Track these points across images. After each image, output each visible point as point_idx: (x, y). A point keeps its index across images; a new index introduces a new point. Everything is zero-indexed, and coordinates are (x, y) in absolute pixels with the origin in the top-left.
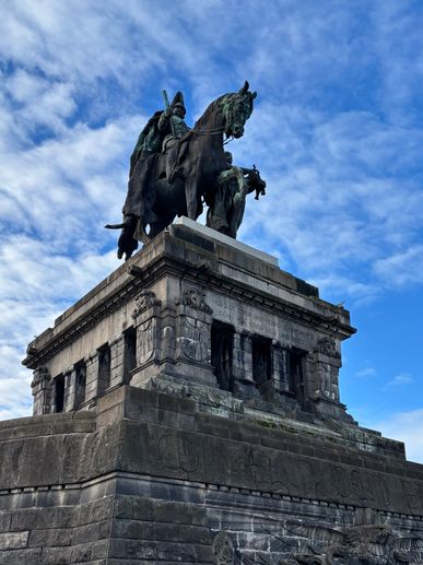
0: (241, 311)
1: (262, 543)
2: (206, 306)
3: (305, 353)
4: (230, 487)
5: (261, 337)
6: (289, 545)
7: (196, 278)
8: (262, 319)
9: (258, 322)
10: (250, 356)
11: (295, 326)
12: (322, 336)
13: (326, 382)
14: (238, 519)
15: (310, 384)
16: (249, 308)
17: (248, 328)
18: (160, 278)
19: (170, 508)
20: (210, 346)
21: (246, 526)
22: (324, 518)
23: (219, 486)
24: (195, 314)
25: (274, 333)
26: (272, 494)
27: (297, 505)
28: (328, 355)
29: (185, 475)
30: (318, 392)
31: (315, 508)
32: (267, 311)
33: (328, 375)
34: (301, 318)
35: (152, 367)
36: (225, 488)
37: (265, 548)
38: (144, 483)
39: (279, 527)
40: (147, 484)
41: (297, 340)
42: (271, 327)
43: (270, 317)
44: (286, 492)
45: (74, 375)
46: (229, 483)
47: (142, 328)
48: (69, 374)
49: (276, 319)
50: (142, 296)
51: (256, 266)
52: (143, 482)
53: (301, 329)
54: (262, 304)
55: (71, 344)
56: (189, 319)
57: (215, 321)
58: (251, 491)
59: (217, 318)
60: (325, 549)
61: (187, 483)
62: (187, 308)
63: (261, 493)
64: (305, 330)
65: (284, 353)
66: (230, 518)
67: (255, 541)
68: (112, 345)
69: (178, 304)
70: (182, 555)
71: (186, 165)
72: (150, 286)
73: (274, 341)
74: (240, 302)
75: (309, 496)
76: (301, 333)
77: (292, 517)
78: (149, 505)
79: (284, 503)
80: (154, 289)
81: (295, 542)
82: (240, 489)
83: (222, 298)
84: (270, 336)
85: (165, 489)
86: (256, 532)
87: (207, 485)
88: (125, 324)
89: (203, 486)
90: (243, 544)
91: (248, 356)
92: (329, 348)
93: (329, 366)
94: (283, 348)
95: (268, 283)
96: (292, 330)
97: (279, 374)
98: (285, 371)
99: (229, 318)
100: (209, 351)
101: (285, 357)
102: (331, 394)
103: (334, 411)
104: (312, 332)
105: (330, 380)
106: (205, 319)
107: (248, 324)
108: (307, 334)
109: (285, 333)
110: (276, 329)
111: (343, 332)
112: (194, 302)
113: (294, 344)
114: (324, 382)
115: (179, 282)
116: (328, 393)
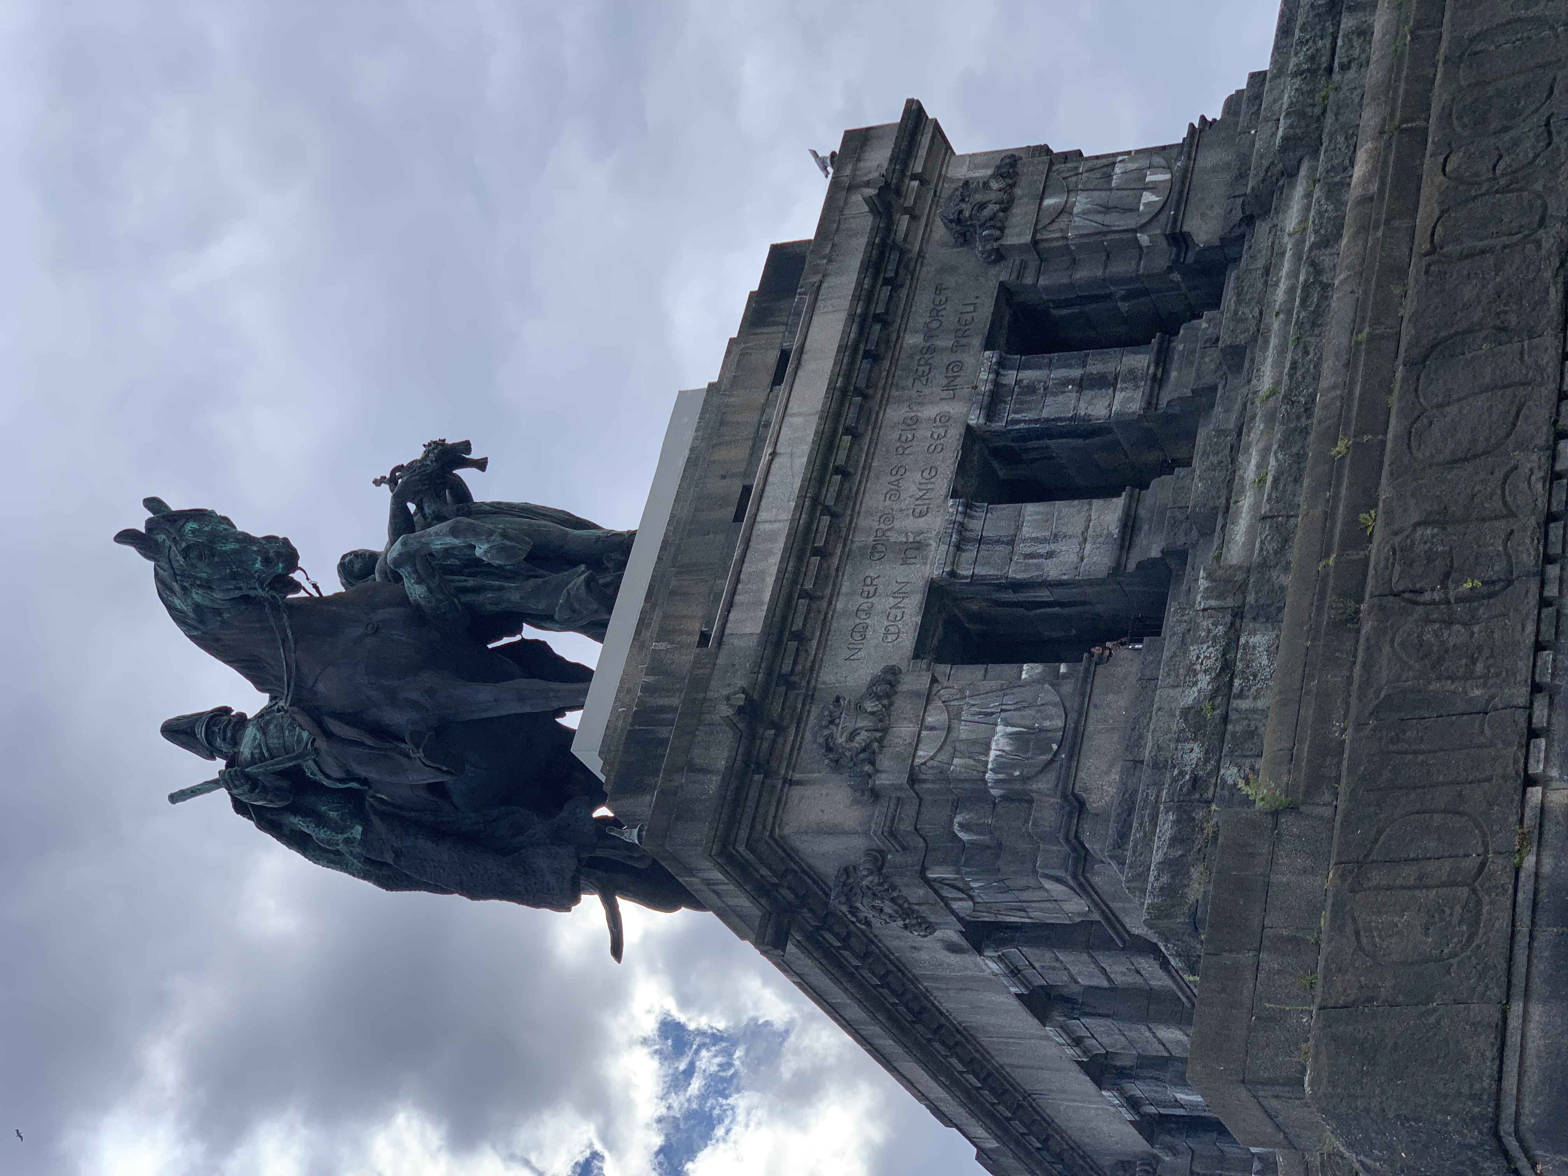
0: (878, 550)
2: (871, 693)
3: (1005, 292)
4: (1536, 688)
5: (962, 468)
7: (780, 729)
8: (899, 471)
9: (911, 485)
10: (1031, 511)
11: (913, 339)
12: (940, 231)
13: (1107, 209)
15: (1119, 268)
16: (863, 522)
17: (937, 521)
18: (789, 853)
20: (1008, 669)
23: (1533, 733)
24: (903, 731)
25: (945, 420)
28: (1006, 207)
30: (1144, 239)
32: (870, 456)
33: (1081, 202)
34: (883, 320)
35: (1096, 880)
38: (1536, 1026)
40: (1537, 1011)
41: (961, 333)
42: (923, 432)
43: (890, 436)
45: (1137, 1089)
46: (1519, 693)
47: (962, 906)
48: (1133, 1103)
49: (895, 414)
50: (854, 911)
51: (716, 486)
52: (1533, 1030)
53: (918, 317)
54: (844, 472)
55: (1027, 1095)
56: (923, 754)
57: (918, 654)
58: (1544, 602)
59: (908, 641)
61: (1530, 861)
62: (885, 761)
63: (1548, 560)
64: (923, 301)
65: (1010, 377)
68: (1025, 982)
69: (875, 795)
71: (395, 718)
72: (817, 879)
73: (975, 419)
74: (846, 556)
76: (936, 312)
80: (829, 869)
82: (1539, 647)
83: (841, 625)
84: (954, 437)
87: (1530, 781)
88: (953, 948)
89: (1535, 794)
91: (1033, 519)
92: (982, 206)
93: (1048, 202)
94: (996, 383)
95: (774, 454)
96: (931, 350)
97: (1088, 394)
98: (1077, 373)
99: (906, 595)
100: (1028, 671)
101: (1028, 375)
102: (1152, 188)
103: (1214, 170)
104: (927, 272)
105: (1100, 196)
106: (916, 694)
107: (921, 523)
108: (939, 289)
109: (939, 378)
110: (930, 412)
111: (923, 152)
112: (863, 737)
113: (977, 342)
114: (1108, 219)
115: (796, 791)
116: (1148, 197)
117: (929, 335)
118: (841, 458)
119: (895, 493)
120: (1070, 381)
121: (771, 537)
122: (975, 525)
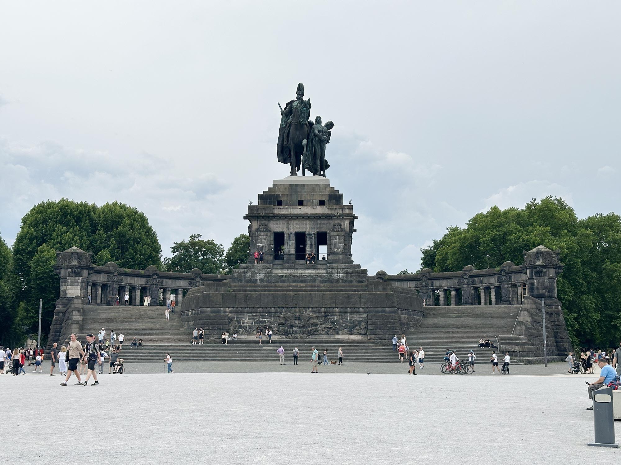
0: (288, 224)
1: (252, 322)
2: (268, 228)
3: (326, 233)
4: (237, 308)
5: (300, 232)
6: (262, 322)
7: (263, 218)
8: (299, 224)
9: (297, 226)
10: (294, 242)
11: (319, 222)
12: (337, 221)
13: (335, 244)
14: (242, 316)
16: (292, 221)
17: (292, 231)
19: (215, 316)
20: (273, 243)
21: (245, 318)
22: (278, 313)
23: (233, 308)
24: (262, 234)
25: (307, 229)
26: (254, 308)
27: (265, 310)
29: (221, 306)
30: (331, 249)
31: (273, 310)
32: (301, 221)
33: (337, 241)
34: (320, 218)
36: (235, 308)
37: (252, 324)
38: (209, 310)
39: (258, 317)
41: (320, 228)
42: (305, 226)
43: (305, 222)
44: (259, 306)
46: (236, 306)
49: (308, 222)
53: (322, 222)
54: (297, 218)
56: (260, 237)
57: (274, 232)
58: (246, 308)
59: (276, 231)
60: (276, 323)
61: (222, 308)
62: (258, 232)
63: (250, 308)
64: (326, 222)
65: (313, 236)
66: (239, 316)
67: (248, 322)
69: (256, 232)
70: (217, 328)
73: (306, 233)
74: (287, 221)
75: (270, 306)
76: (323, 224)
77: (263, 314)
78: (209, 316)
79: (260, 310)
81: (265, 321)
83: (278, 222)
84: (304, 230)
85: (215, 311)
86: (249, 319)
89: (228, 308)
90: (243, 323)
91: (293, 242)
92: (336, 228)
93: (337, 236)
94: (312, 234)
95: (300, 208)
96: (317, 224)
97: (310, 246)
98: (313, 244)
99: (282, 229)
100: (272, 246)
101: (313, 238)
102: (338, 250)
103: (339, 257)
104: (330, 221)
105: (338, 243)
106: (267, 234)
107: (292, 229)
108: (327, 224)
109: (313, 227)
110: (308, 226)
111: (347, 218)
112: (260, 229)
113: (318, 230)
114: (333, 245)
115: (257, 222)
116: (336, 249)
117: (319, 224)
118: (299, 218)
119: (296, 224)
120: (312, 243)
121: (288, 211)
122: (292, 235)
